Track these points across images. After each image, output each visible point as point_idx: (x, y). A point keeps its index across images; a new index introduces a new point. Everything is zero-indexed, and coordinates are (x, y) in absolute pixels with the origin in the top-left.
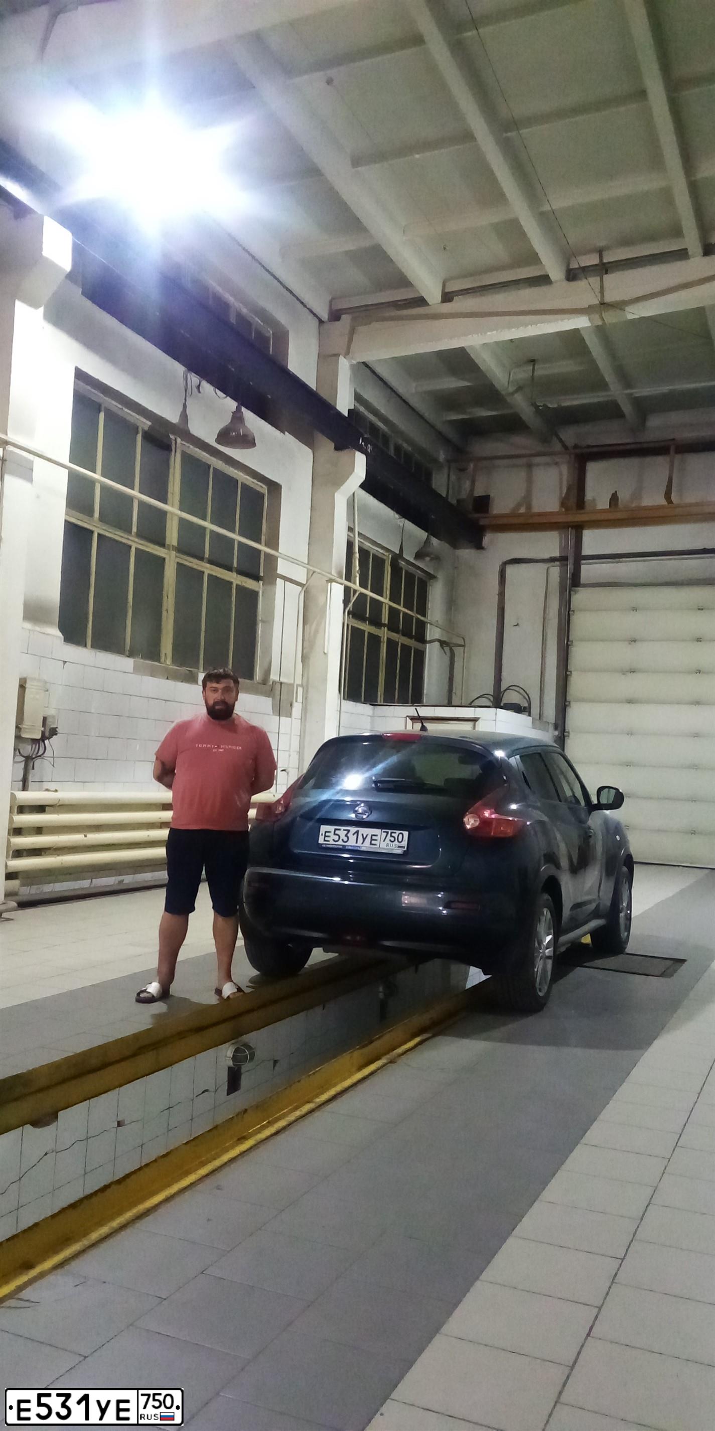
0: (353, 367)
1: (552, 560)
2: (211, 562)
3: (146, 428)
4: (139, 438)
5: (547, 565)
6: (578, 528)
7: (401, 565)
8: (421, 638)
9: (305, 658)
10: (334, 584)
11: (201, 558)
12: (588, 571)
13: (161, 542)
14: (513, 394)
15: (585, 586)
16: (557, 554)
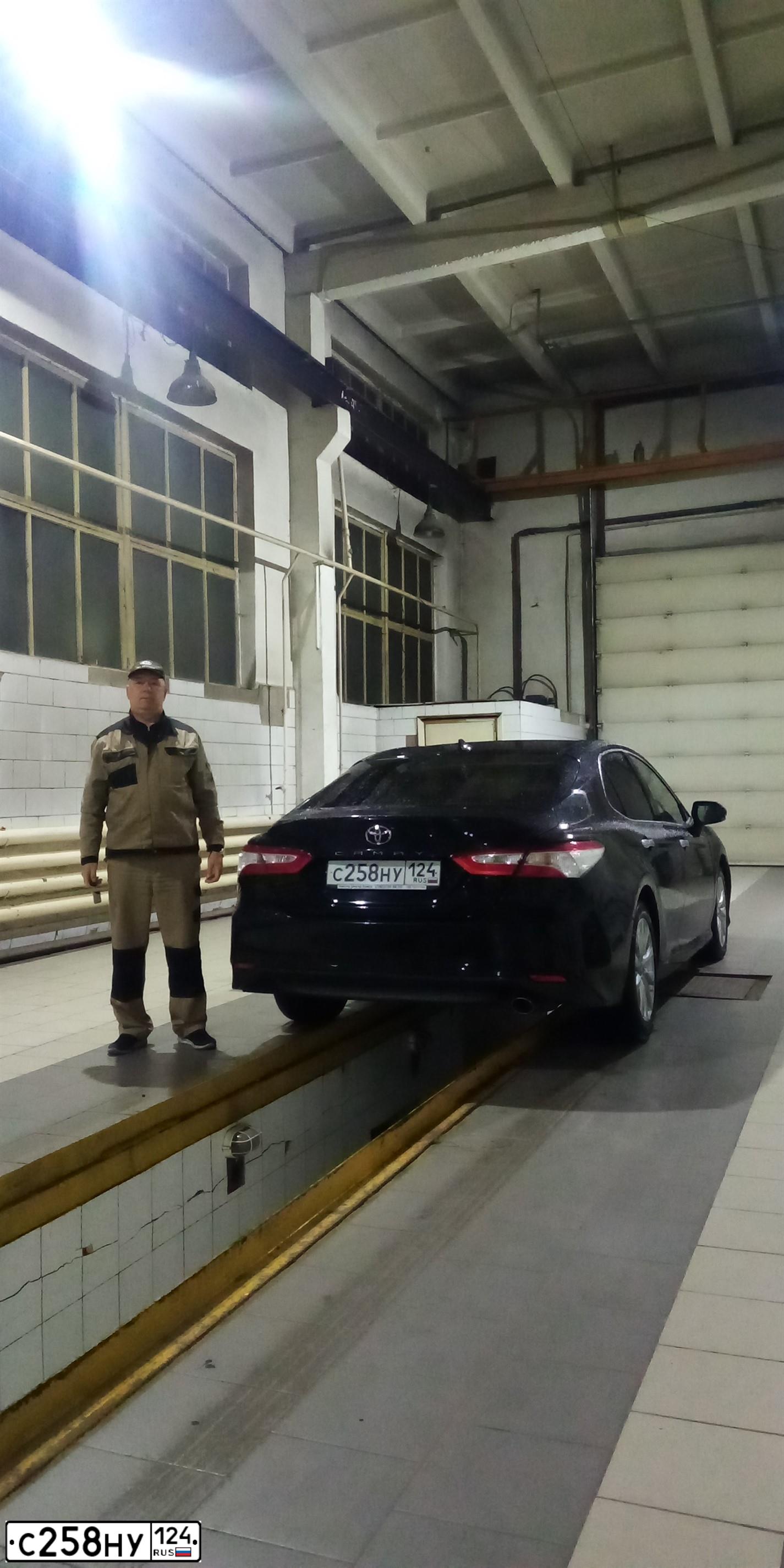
0: (328, 307)
1: (571, 527)
2: (174, 547)
3: (83, 386)
4: (74, 396)
5: (567, 533)
6: (600, 488)
7: (398, 544)
8: (427, 627)
9: (295, 657)
10: (322, 566)
11: (163, 543)
12: (613, 537)
13: (112, 526)
14: (516, 332)
15: (610, 555)
16: (576, 519)
